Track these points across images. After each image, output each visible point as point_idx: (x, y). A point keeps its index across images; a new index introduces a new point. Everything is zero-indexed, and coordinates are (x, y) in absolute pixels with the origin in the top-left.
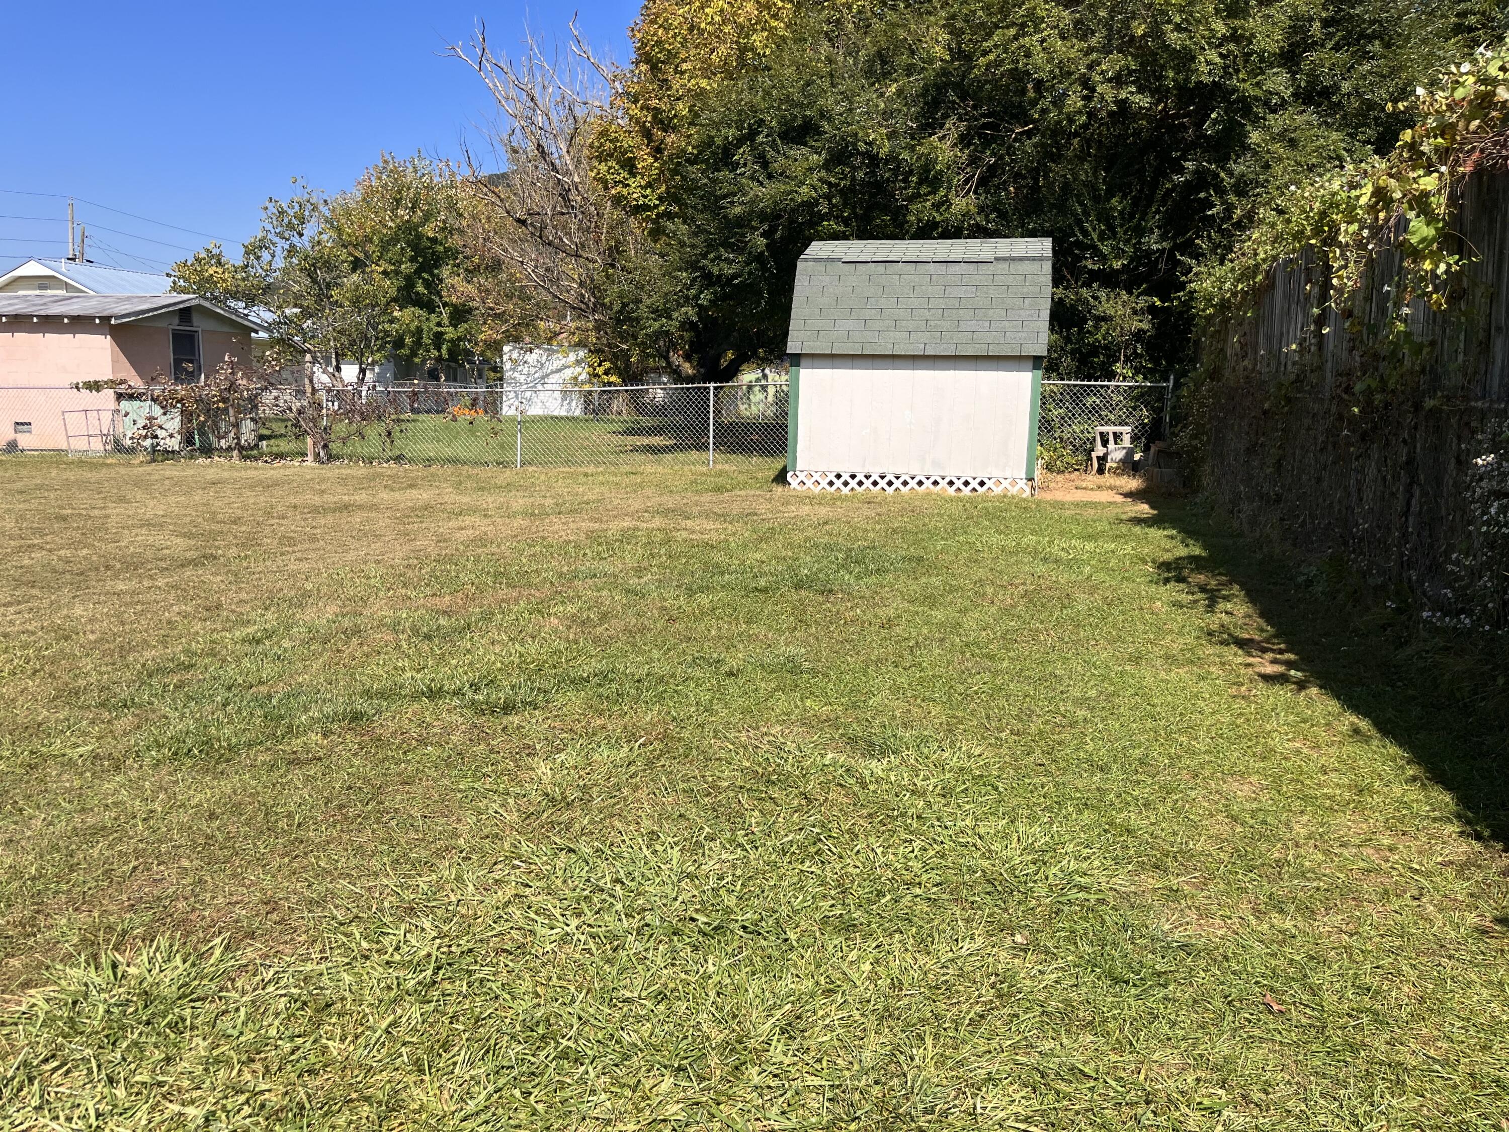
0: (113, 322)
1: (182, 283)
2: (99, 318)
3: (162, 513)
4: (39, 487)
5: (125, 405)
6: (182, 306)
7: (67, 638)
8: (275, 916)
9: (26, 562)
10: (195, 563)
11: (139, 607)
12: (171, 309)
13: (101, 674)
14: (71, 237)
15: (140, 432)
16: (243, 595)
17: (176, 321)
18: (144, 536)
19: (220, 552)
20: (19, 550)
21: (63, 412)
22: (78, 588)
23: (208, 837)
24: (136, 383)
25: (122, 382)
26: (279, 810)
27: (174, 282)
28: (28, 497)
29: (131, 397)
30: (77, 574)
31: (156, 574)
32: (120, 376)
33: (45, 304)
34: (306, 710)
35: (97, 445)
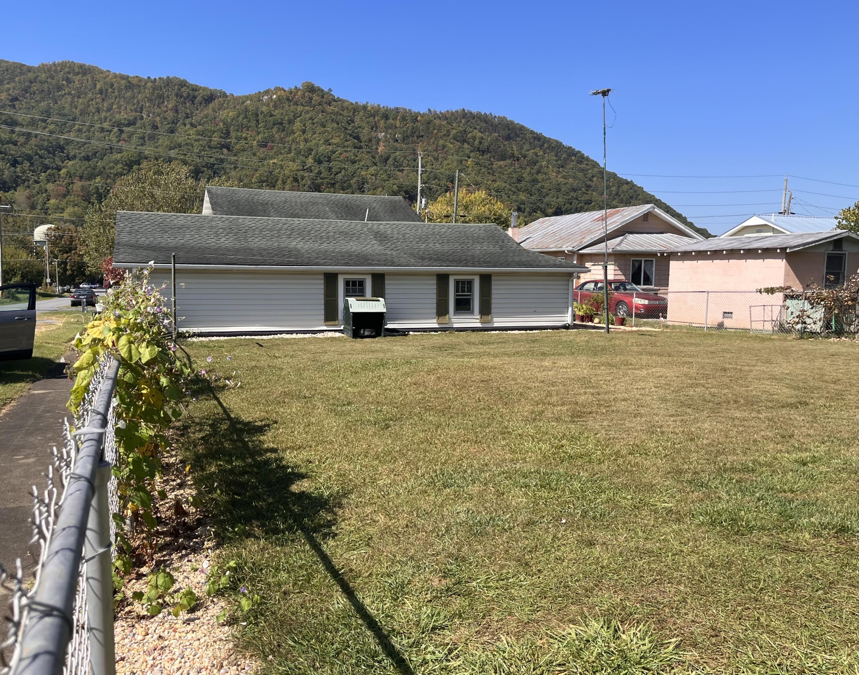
0: (788, 251)
1: (844, 222)
2: (780, 249)
3: (788, 372)
4: (724, 351)
5: (789, 302)
6: (836, 238)
7: (692, 440)
8: (713, 640)
9: (692, 393)
10: (791, 406)
11: (741, 429)
12: (828, 240)
13: (698, 464)
14: (783, 199)
15: (795, 319)
16: (811, 432)
17: (831, 247)
18: (767, 385)
19: (812, 401)
20: (691, 386)
21: (750, 307)
22: (714, 412)
23: (702, 577)
24: (798, 288)
25: (789, 288)
26: (753, 575)
27: (839, 223)
28: (714, 356)
29: (792, 297)
30: (717, 404)
31: (763, 410)
32: (788, 284)
33: (750, 242)
34: (811, 515)
35: (769, 327)
